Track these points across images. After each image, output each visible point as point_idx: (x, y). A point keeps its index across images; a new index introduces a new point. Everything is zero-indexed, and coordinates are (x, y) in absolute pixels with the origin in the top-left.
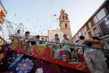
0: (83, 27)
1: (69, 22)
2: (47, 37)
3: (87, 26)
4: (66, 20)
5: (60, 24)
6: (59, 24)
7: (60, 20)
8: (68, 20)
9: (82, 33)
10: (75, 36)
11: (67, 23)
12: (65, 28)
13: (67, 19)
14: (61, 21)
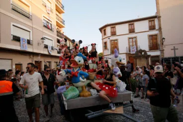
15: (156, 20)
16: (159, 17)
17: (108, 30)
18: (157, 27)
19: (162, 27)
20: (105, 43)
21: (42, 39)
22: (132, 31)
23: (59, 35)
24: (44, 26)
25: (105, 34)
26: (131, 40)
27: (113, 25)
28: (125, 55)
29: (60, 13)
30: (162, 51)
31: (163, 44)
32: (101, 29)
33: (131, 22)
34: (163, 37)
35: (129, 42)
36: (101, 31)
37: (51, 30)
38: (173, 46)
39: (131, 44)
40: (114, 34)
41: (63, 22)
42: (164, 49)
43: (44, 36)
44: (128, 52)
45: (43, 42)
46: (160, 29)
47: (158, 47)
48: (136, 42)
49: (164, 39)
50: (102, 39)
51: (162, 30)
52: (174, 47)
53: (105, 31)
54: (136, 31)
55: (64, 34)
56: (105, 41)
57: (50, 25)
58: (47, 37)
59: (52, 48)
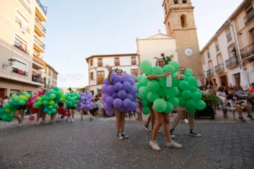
0: (234, 17)
1: (193, 8)
2: (136, 55)
3: (248, 12)
4: (184, 5)
5: (166, 19)
6: (164, 20)
7: (166, 8)
8: (190, 3)
9: (230, 34)
10: (207, 48)
11: (185, 13)
12: (181, 27)
13: (184, 2)
14: (168, 10)
15: (137, 57)
16: (139, 55)
17: (95, 61)
18: (137, 63)
20: (92, 73)
21: (11, 60)
22: (117, 64)
23: (37, 59)
24: (16, 46)
25: (92, 65)
27: (100, 57)
29: (40, 36)
32: (87, 60)
33: (117, 56)
36: (88, 62)
37: (25, 52)
40: (100, 65)
41: (43, 46)
43: (13, 58)
45: (11, 64)
50: (89, 69)
53: (92, 61)
54: (121, 64)
55: (43, 60)
56: (91, 71)
57: (24, 47)
58: (18, 60)
59: (24, 74)
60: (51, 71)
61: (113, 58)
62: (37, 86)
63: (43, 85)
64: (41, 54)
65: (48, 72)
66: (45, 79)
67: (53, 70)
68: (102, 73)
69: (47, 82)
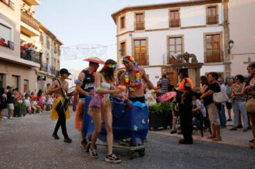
15: (220, 6)
17: (130, 18)
18: (221, 20)
19: (230, 21)
20: (123, 44)
22: (175, 24)
25: (123, 26)
26: (172, 41)
27: (140, 10)
28: (160, 68)
30: (228, 65)
31: (229, 52)
32: (115, 16)
33: (174, 7)
34: (231, 39)
35: (169, 45)
36: (115, 21)
37: (8, 5)
38: (248, 56)
39: (172, 48)
40: (140, 27)
42: (231, 61)
44: (166, 64)
46: (226, 23)
47: (221, 57)
48: (182, 45)
49: (232, 42)
50: (118, 36)
51: (230, 26)
52: (249, 59)
53: (123, 19)
54: (182, 25)
56: (122, 39)
59: (8, 46)
60: (50, 40)
61: (166, 11)
62: (28, 67)
63: (38, 65)
64: (33, 8)
65: (45, 42)
66: (41, 54)
67: (53, 38)
68: (143, 43)
69: (44, 60)
